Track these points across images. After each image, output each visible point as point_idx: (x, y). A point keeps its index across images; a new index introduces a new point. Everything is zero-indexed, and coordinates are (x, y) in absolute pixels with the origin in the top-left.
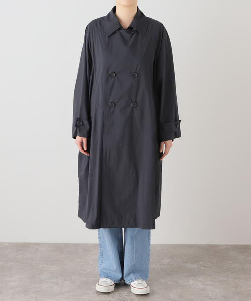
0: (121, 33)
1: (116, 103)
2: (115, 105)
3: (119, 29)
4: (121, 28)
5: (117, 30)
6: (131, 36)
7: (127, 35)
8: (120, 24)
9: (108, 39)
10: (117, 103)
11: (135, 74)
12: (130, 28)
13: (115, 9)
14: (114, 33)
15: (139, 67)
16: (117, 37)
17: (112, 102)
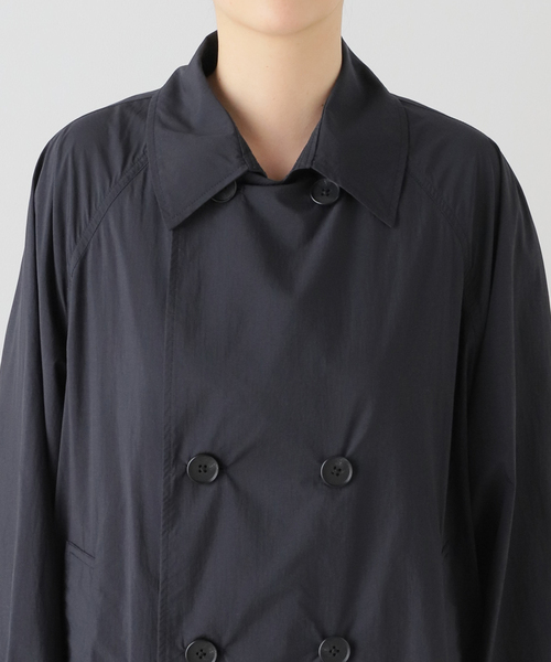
0: (249, 208)
1: (225, 641)
2: (221, 653)
3: (242, 183)
4: (252, 175)
5: (226, 189)
6: (311, 232)
7: (286, 222)
8: (244, 152)
9: (175, 241)
10: (234, 640)
11: (341, 462)
12: (304, 178)
13: (209, 53)
14: (213, 205)
15: (366, 418)
16: (228, 233)
17: (203, 638)
